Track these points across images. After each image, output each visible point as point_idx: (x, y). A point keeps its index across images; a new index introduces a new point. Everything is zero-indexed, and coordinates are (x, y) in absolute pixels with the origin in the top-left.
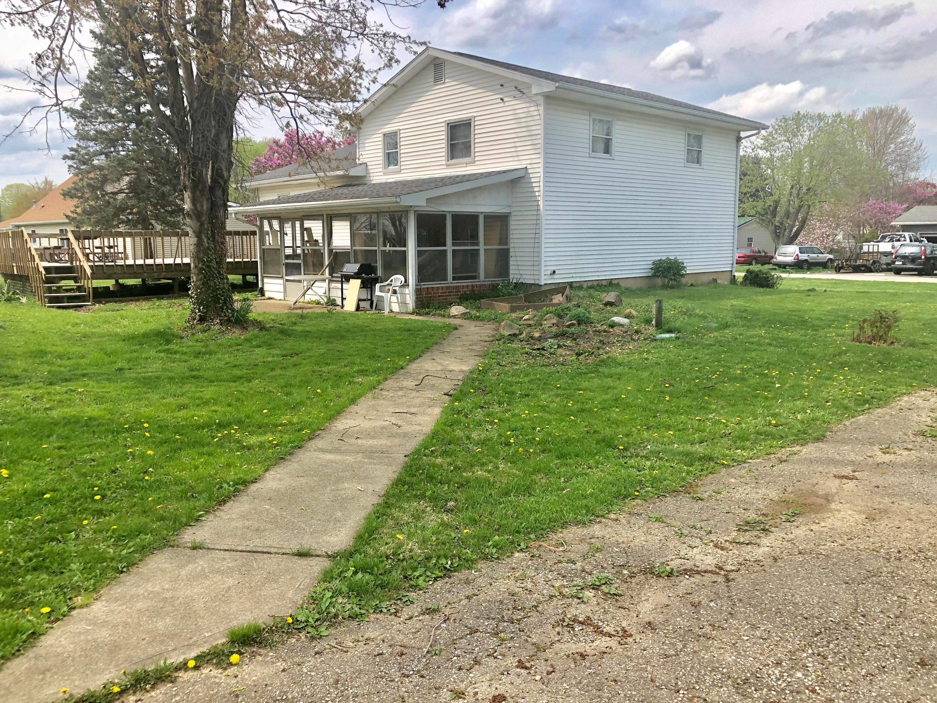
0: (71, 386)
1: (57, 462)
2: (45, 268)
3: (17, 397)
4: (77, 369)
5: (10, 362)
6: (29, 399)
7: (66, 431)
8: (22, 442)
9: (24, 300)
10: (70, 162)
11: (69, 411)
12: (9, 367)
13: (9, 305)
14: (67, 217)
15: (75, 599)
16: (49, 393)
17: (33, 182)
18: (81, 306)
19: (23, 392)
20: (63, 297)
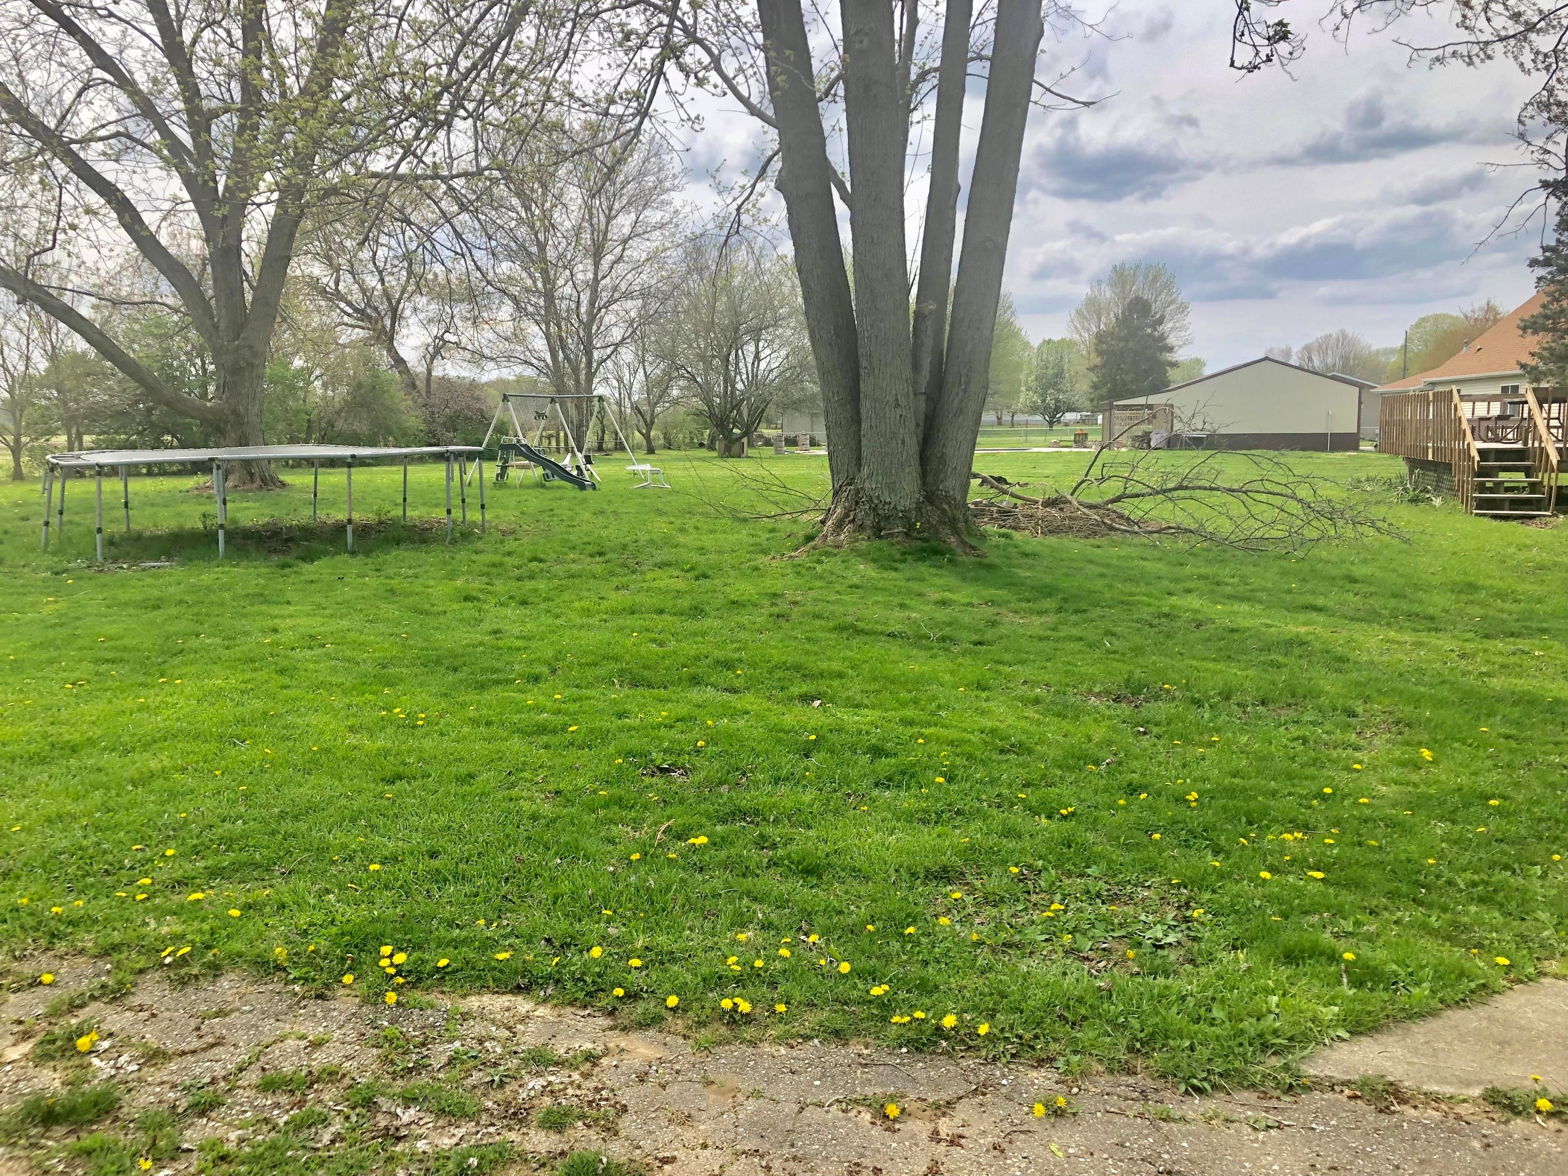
0: (1523, 644)
1: (1505, 758)
2: (1480, 451)
3: (1437, 649)
4: (1530, 619)
5: (1421, 594)
6: (1454, 655)
7: (1516, 713)
8: (1450, 716)
9: (1437, 502)
10: (1541, 272)
11: (1522, 684)
12: (1421, 602)
13: (1414, 509)
14: (1523, 366)
15: (1546, 963)
16: (1485, 651)
17: (1468, 309)
18: (1533, 517)
19: (1446, 643)
20: (1503, 500)
